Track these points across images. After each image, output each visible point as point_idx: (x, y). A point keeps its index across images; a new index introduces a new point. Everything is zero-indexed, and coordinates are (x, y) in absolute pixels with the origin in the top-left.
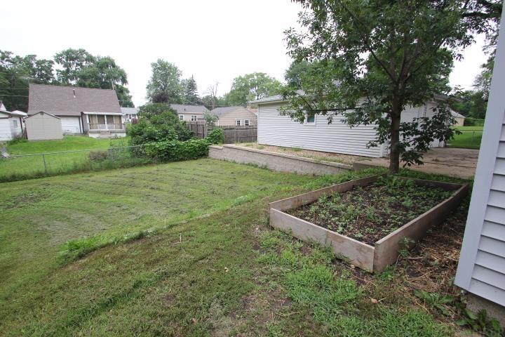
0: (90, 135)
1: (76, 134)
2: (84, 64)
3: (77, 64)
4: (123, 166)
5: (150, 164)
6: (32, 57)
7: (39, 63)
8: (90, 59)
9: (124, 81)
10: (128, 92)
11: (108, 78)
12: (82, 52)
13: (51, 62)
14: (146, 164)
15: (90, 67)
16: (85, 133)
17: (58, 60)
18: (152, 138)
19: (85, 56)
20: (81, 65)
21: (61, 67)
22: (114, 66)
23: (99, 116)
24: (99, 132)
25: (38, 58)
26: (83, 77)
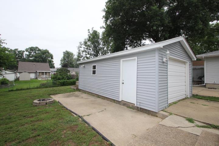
0: (38, 79)
1: (33, 79)
2: (37, 52)
3: (34, 52)
4: (50, 87)
5: (58, 86)
6: (16, 49)
7: (19, 52)
8: (39, 50)
9: (52, 58)
10: (53, 62)
11: (46, 57)
12: (37, 48)
13: (24, 51)
14: (57, 87)
15: (39, 53)
16: (36, 78)
17: (27, 50)
18: (59, 79)
19: (37, 49)
20: (35, 53)
21: (27, 53)
22: (48, 53)
23: (42, 72)
24: (42, 78)
25: (19, 50)
26: (36, 57)
